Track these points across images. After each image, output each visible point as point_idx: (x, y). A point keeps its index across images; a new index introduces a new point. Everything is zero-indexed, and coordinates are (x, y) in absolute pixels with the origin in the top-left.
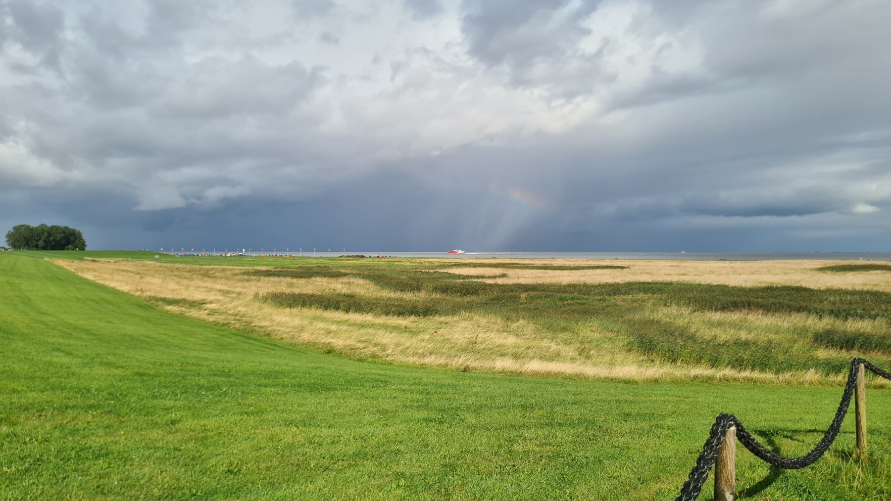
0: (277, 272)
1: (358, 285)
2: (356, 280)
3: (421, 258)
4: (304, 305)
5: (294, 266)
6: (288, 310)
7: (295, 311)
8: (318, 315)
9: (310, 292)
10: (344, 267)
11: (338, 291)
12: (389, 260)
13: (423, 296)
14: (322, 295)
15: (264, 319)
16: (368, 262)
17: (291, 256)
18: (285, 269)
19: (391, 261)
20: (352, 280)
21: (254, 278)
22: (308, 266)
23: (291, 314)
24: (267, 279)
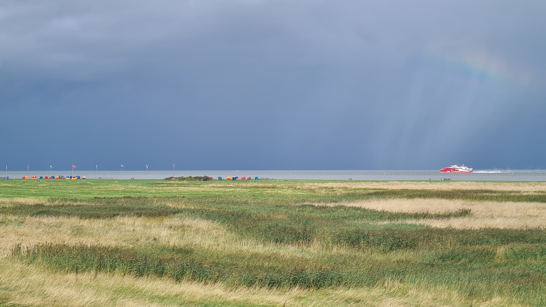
0: (54, 206)
1: (197, 231)
2: (195, 222)
3: (313, 181)
4: (100, 267)
5: (84, 196)
6: (72, 277)
7: (85, 277)
8: (125, 286)
9: (113, 244)
10: (174, 198)
11: (163, 242)
12: (255, 184)
13: (316, 252)
14: (133, 249)
15: (31, 292)
16: (216, 190)
17: (79, 178)
18: (68, 203)
19: (257, 187)
20: (188, 222)
21: (13, 218)
22: (110, 196)
23: (78, 284)
24: (36, 220)
